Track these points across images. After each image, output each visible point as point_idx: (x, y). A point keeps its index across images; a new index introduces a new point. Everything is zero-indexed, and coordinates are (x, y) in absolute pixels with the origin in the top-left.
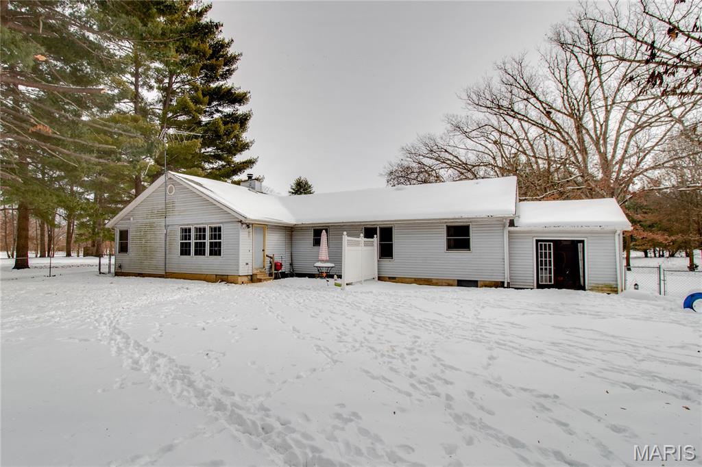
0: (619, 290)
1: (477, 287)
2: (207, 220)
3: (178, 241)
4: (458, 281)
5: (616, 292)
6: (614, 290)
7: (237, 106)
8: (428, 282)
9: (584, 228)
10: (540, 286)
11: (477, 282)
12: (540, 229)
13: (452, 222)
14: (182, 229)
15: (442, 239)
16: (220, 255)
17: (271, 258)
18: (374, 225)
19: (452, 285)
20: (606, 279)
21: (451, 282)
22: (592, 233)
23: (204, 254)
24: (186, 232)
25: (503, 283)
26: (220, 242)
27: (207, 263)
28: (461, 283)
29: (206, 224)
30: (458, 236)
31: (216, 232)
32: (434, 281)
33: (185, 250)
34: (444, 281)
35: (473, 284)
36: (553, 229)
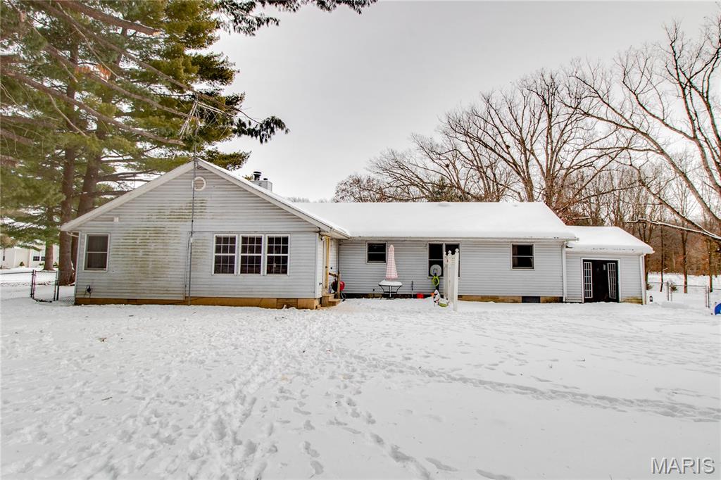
0: (644, 303)
1: (539, 302)
2: (265, 228)
3: (211, 255)
4: (523, 297)
5: (641, 303)
6: (640, 302)
7: (217, 84)
8: (496, 299)
9: (621, 252)
10: (586, 301)
11: (539, 297)
12: (589, 250)
13: (517, 242)
14: (218, 240)
15: (508, 258)
16: (285, 272)
17: (335, 276)
18: (440, 241)
19: (517, 302)
20: (634, 293)
21: (516, 299)
22: (626, 255)
23: (258, 272)
24: (224, 244)
25: (562, 298)
26: (287, 257)
27: (264, 283)
28: (526, 300)
29: (262, 232)
30: (523, 255)
31: (280, 244)
32: (500, 298)
33: (223, 266)
34: (510, 298)
35: (536, 300)
36: (599, 251)
